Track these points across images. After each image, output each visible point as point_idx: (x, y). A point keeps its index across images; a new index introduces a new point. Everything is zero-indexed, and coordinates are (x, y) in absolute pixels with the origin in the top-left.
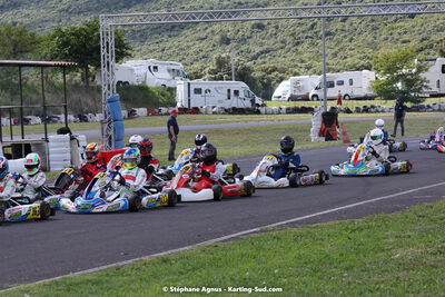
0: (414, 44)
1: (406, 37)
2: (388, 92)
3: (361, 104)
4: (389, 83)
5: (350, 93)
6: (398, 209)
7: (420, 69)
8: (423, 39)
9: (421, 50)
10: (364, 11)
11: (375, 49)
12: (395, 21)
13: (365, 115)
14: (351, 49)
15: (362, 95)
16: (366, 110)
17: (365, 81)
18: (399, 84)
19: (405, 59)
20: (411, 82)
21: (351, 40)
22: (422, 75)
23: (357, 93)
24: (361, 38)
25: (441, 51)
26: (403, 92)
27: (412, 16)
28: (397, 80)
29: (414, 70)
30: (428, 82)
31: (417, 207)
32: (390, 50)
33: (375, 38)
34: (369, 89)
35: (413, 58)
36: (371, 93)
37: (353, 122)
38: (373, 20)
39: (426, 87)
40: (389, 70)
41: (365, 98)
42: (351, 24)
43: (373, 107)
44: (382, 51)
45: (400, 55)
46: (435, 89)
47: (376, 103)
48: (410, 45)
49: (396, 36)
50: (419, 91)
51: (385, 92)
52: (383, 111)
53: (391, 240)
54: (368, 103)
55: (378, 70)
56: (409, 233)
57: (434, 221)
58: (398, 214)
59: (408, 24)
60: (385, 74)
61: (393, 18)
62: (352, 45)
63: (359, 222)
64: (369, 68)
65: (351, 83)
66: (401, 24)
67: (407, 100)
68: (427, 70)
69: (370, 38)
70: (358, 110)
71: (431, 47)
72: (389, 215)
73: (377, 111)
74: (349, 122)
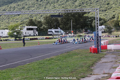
0: (19, 22)
1: (17, 21)
2: (12, 35)
3: (5, 39)
4: (12, 33)
5: (2, 36)
6: (14, 67)
7: (21, 29)
8: (22, 21)
9: (21, 24)
10: (6, 14)
11: (9, 24)
12: (14, 16)
13: (6, 41)
14: (2, 24)
15: (5, 36)
16: (6, 40)
17: (6, 32)
18: (15, 33)
19: (17, 26)
20: (18, 33)
21: (2, 21)
22: (21, 31)
23: (4, 36)
24: (5, 21)
25: (26, 24)
26: (16, 35)
27: (19, 15)
28: (15, 32)
29: (19, 30)
30: (23, 33)
31: (20, 66)
32: (13, 24)
33: (9, 21)
34: (7, 35)
35: (19, 26)
36: (8, 36)
37: (3, 44)
38: (8, 16)
39: (22, 34)
40: (12, 29)
41: (6, 37)
42: (2, 17)
43: (8, 39)
44: (10, 24)
45: (15, 25)
46: (25, 35)
47: (9, 38)
48: (18, 23)
49: (14, 20)
50: (20, 35)
51: (11, 35)
52: (11, 41)
53: (13, 75)
54: (7, 38)
55: (9, 30)
56: (17, 73)
57: (24, 70)
58: (14, 68)
59: (18, 17)
60: (11, 30)
61: (14, 15)
62: (2, 23)
63: (4, 71)
64: (7, 29)
65: (2, 33)
66: (16, 17)
67: (17, 37)
68: (23, 29)
69: (7, 21)
70: (4, 40)
71: (24, 23)
72: (12, 69)
73: (9, 41)
74: (2, 44)
